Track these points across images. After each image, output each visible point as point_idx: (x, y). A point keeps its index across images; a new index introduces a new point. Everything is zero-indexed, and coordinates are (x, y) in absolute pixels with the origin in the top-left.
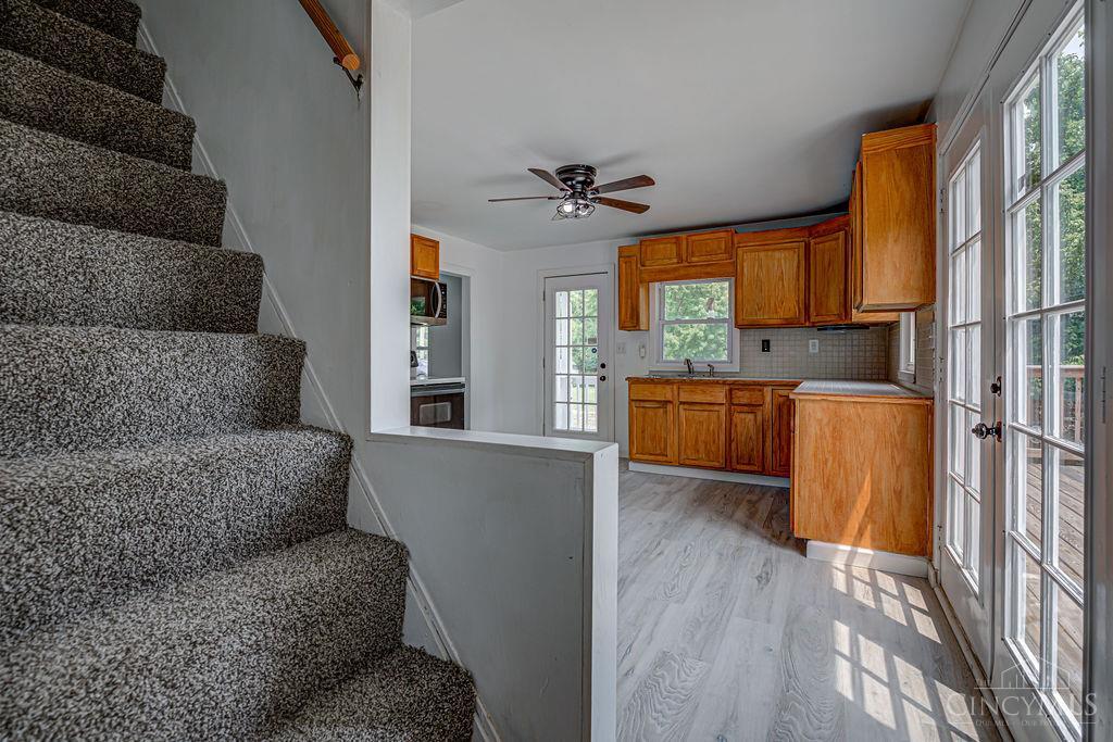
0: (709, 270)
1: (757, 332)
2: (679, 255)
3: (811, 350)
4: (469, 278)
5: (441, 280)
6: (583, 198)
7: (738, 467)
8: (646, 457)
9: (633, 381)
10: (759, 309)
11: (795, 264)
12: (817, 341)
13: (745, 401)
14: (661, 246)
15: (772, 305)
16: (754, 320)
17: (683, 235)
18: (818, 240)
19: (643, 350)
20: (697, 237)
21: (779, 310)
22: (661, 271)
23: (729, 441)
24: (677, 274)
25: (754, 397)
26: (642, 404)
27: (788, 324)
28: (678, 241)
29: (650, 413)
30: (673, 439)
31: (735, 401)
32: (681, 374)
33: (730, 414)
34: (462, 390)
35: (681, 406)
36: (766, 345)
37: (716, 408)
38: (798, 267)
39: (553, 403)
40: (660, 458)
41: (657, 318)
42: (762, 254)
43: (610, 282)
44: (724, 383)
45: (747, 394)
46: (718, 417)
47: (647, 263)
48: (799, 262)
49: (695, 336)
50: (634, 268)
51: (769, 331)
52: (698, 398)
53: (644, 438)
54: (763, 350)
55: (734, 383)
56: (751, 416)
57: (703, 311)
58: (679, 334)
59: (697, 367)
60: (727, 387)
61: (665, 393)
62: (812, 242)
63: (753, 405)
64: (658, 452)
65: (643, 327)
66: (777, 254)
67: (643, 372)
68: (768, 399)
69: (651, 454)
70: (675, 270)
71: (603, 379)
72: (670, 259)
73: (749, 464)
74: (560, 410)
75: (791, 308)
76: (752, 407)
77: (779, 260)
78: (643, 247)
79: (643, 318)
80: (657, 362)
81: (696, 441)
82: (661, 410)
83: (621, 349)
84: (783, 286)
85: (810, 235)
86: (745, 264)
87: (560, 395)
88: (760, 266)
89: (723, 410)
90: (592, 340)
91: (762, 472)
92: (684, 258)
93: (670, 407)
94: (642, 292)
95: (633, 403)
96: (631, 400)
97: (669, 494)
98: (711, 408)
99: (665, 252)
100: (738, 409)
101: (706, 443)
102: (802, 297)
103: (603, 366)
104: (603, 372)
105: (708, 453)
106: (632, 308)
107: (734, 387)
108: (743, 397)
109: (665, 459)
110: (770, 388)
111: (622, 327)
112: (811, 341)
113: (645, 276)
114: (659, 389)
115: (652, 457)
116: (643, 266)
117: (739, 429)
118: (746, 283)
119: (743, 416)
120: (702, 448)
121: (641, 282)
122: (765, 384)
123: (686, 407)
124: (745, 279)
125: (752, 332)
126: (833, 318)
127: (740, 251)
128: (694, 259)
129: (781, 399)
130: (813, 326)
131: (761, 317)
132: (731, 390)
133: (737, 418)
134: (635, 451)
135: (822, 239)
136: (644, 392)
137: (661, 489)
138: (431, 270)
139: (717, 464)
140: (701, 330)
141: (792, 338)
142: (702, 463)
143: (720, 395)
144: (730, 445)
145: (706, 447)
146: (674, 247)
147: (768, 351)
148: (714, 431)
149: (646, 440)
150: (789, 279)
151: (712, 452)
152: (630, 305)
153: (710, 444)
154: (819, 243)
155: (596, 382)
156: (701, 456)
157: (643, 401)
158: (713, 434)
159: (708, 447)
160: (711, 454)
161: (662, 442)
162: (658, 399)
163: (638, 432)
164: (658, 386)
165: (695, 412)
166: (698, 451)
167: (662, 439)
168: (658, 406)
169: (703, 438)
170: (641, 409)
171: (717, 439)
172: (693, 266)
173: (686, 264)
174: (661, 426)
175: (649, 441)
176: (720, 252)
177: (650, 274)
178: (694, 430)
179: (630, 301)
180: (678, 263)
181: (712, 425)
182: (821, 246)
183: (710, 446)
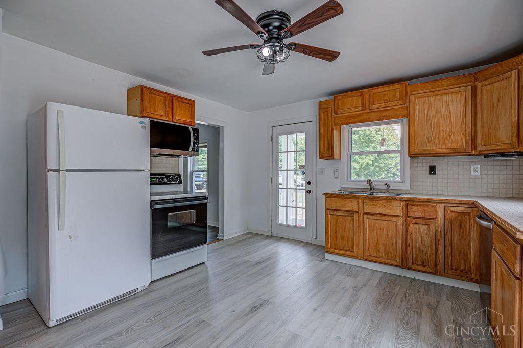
0: (387, 113)
1: (425, 159)
2: (363, 105)
3: (473, 174)
4: (223, 127)
5: (196, 127)
6: (278, 42)
7: (413, 267)
8: (337, 251)
9: (328, 196)
10: (429, 142)
11: (462, 104)
12: (480, 166)
13: (418, 214)
14: (350, 99)
15: (441, 138)
16: (425, 151)
17: (366, 90)
18: (485, 82)
19: (336, 173)
20: (376, 90)
21: (447, 142)
22: (349, 117)
23: (405, 246)
24: (361, 118)
25: (429, 213)
26: (335, 213)
27: (455, 153)
28: (362, 96)
29: (341, 219)
30: (358, 240)
31: (411, 214)
32: (364, 191)
33: (406, 225)
34: (206, 201)
35: (365, 216)
36: (432, 170)
37: (394, 219)
38: (465, 106)
39: (277, 206)
40: (348, 253)
41: (346, 151)
42: (432, 99)
43: (313, 127)
44: (401, 200)
45: (421, 209)
46: (396, 225)
47: (339, 112)
48: (465, 102)
49: (367, 164)
50: (330, 116)
51: (435, 159)
52: (379, 210)
53: (336, 237)
54: (430, 173)
55: (410, 200)
56: (425, 227)
57: (378, 147)
58: (358, 162)
59: (376, 186)
60: (404, 203)
61: (353, 205)
62: (479, 85)
63: (427, 219)
64: (347, 249)
65: (336, 156)
66: (445, 98)
67: (335, 189)
68: (440, 213)
69: (342, 250)
70: (360, 115)
71: (309, 192)
72: (356, 107)
73: (422, 266)
74: (282, 211)
75: (458, 139)
76: (426, 220)
77: (447, 103)
78: (336, 101)
79: (336, 151)
80: (346, 181)
81: (378, 243)
82: (350, 218)
83: (321, 172)
84: (451, 122)
85: (477, 80)
86: (417, 107)
87: (282, 201)
88: (430, 108)
89: (400, 221)
90: (301, 166)
91: (435, 272)
92: (367, 106)
93: (356, 216)
94: (335, 133)
95: (329, 212)
96: (327, 210)
97: (356, 290)
98: (390, 218)
99: (353, 104)
100: (414, 221)
101: (385, 245)
102: (469, 130)
103: (309, 183)
104: (309, 187)
105: (387, 253)
106: (328, 143)
107: (409, 203)
108: (417, 211)
109: (352, 254)
110: (442, 206)
111: (321, 158)
112: (473, 167)
113: (338, 121)
114: (348, 202)
115: (343, 252)
116: (336, 114)
117: (414, 236)
118: (417, 121)
119: (417, 226)
120: (382, 248)
121: (335, 125)
122: (439, 202)
123: (369, 216)
124: (417, 119)
125: (420, 160)
127: (412, 98)
128: (375, 106)
129: (453, 215)
130: (480, 155)
131: (430, 148)
132: (407, 206)
133: (413, 228)
134: (329, 246)
135: (490, 81)
136: (336, 204)
137: (349, 282)
138: (188, 119)
139: (395, 263)
140: (370, 160)
141: (455, 164)
142: (383, 261)
143: (398, 209)
144: (406, 249)
145: (385, 248)
146: (359, 99)
147: (434, 174)
148: (392, 236)
149: (338, 239)
150: (456, 117)
151: (391, 253)
152: (326, 142)
153: (389, 246)
154: (486, 85)
155: (304, 194)
156: (381, 255)
157: (336, 210)
158: (392, 239)
159: (387, 248)
160: (390, 254)
161: (350, 242)
162: (346, 209)
163: (332, 232)
164: (347, 200)
165: (377, 221)
166: (379, 251)
167: (350, 239)
168: (347, 214)
169: (383, 241)
170: (334, 216)
171: (394, 243)
172: (374, 112)
173: (368, 111)
174: (349, 230)
175: (340, 240)
176: (395, 99)
177: (341, 119)
178: (375, 234)
179: (326, 139)
180: (362, 110)
181: (391, 231)
182: (489, 87)
183: (389, 248)
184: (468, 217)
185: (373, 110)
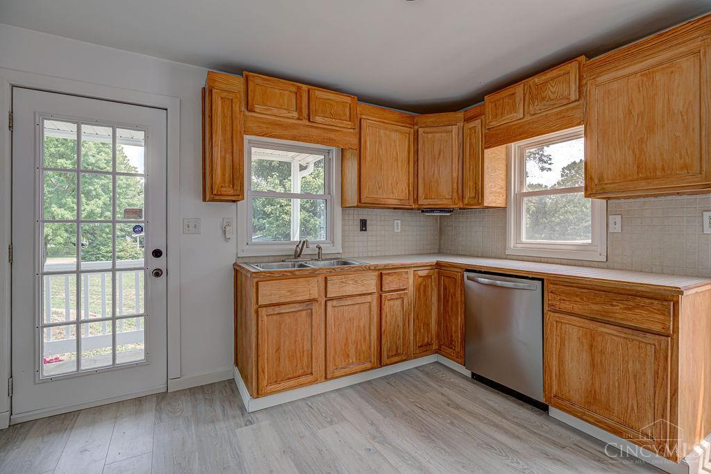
1: (356, 212)
2: (299, 109)
3: (396, 231)
7: (389, 360)
8: (281, 385)
9: (262, 277)
10: (380, 188)
11: (407, 149)
12: (399, 222)
13: (393, 286)
14: (278, 91)
15: (390, 185)
16: (376, 199)
17: (304, 88)
18: (427, 130)
19: (228, 229)
20: (319, 93)
22: (275, 124)
24: (293, 132)
25: (402, 280)
26: (278, 309)
28: (298, 93)
29: (289, 320)
30: (319, 349)
31: (386, 288)
33: (380, 304)
35: (329, 303)
36: (364, 225)
37: (367, 299)
38: (410, 152)
40: (303, 379)
42: (382, 132)
44: (374, 269)
45: (396, 278)
46: (370, 308)
47: (258, 108)
48: (410, 147)
50: (237, 110)
51: (366, 211)
52: (349, 290)
53: (279, 359)
54: (361, 230)
55: (384, 267)
56: (398, 302)
60: (376, 273)
61: (310, 289)
62: (421, 130)
63: (401, 290)
64: (300, 372)
66: (393, 135)
68: (411, 281)
69: (290, 378)
70: (293, 126)
71: (158, 273)
72: (289, 111)
73: (395, 355)
75: (403, 188)
76: (400, 292)
77: (395, 141)
81: (346, 343)
82: (304, 313)
83: (192, 228)
84: (397, 166)
85: (416, 124)
86: (367, 138)
88: (380, 144)
89: (374, 299)
90: (132, 213)
91: (406, 359)
92: (305, 114)
93: (315, 307)
98: (361, 300)
99: (283, 102)
100: (389, 296)
101: (356, 343)
102: (411, 180)
103: (157, 254)
104: (159, 263)
105: (358, 355)
106: (234, 167)
107: (383, 273)
108: (392, 282)
109: (310, 378)
110: (412, 270)
113: (253, 126)
115: (292, 383)
116: (250, 111)
117: (388, 318)
119: (392, 303)
120: (352, 350)
121: (246, 133)
122: (410, 266)
123: (335, 303)
124: (367, 154)
125: (351, 211)
126: (445, 202)
127: (364, 124)
128: (318, 119)
131: (381, 196)
133: (387, 306)
134: (265, 382)
135: (435, 129)
136: (278, 291)
139: (369, 365)
141: (383, 218)
142: (353, 370)
143: (371, 284)
144: (381, 339)
145: (356, 348)
146: (294, 97)
147: (365, 230)
148: (364, 327)
149: (282, 360)
150: (402, 161)
151: (363, 352)
152: (228, 163)
153: (361, 343)
154: (428, 133)
155: (142, 278)
156: (351, 361)
157: (278, 305)
158: (364, 331)
159: (359, 347)
160: (362, 355)
161: (305, 358)
162: (299, 299)
163: (270, 351)
164: (301, 280)
165: (345, 308)
166: (348, 356)
167: (305, 353)
168: (301, 308)
169: (354, 338)
170: (275, 317)
171: (367, 335)
172: (315, 127)
173: (307, 123)
174: (303, 335)
175: (287, 362)
176: (344, 118)
177: (260, 125)
178: (343, 330)
179: (228, 157)
180: (298, 119)
181: (363, 319)
182: (430, 135)
183: (361, 346)
184: (430, 280)
185: (314, 125)
